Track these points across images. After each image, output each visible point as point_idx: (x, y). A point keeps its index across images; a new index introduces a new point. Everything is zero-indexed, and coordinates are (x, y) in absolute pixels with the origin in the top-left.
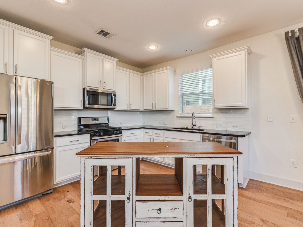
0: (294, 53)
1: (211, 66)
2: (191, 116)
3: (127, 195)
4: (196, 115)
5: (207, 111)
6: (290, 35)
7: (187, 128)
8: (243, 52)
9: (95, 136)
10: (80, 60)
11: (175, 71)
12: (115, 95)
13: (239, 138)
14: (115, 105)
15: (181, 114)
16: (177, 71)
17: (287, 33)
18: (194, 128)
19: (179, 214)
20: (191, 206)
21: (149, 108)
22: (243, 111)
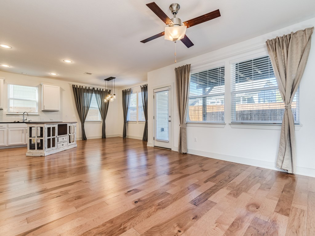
0: (75, 93)
3: (56, 136)
5: (33, 112)
6: (74, 87)
8: (59, 87)
15: (9, 112)
20: (69, 137)
22: (56, 112)
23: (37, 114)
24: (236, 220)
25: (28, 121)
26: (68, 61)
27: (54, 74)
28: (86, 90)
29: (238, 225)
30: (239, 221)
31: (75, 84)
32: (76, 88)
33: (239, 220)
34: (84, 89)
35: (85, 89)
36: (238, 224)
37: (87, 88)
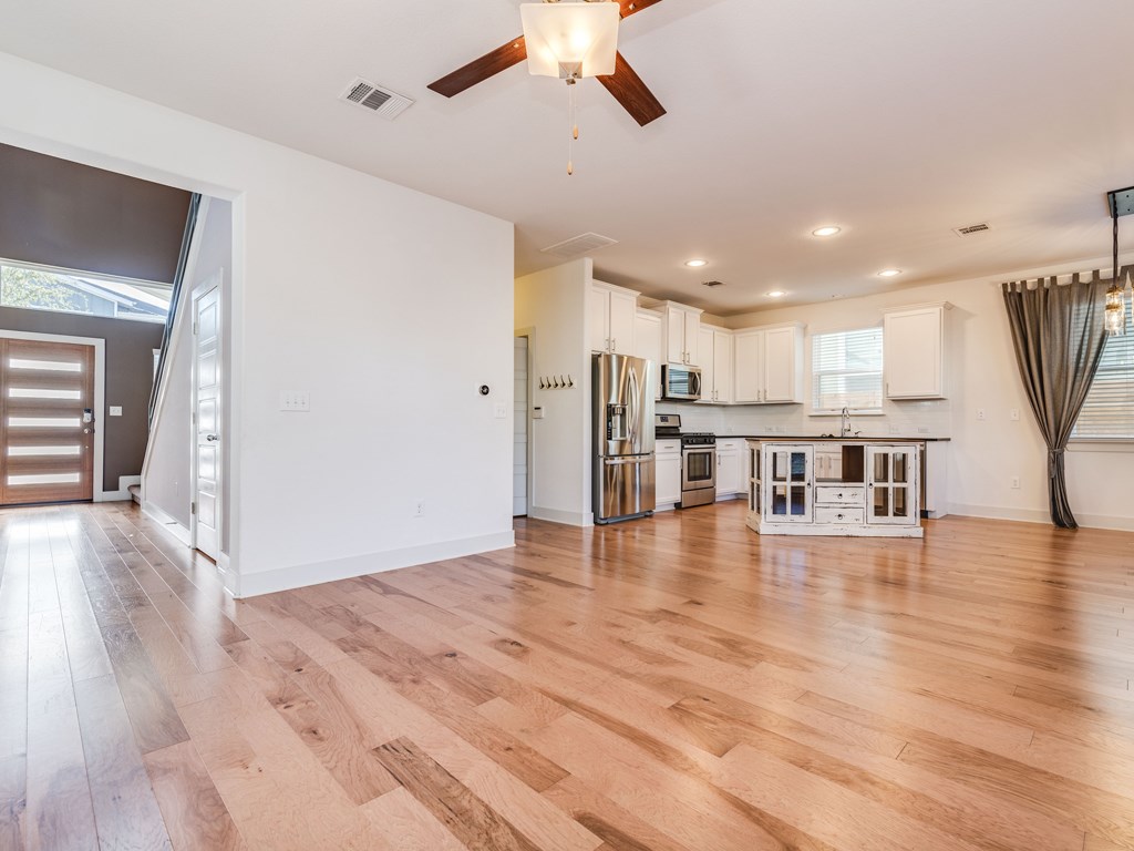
0: (1013, 317)
1: (882, 324)
2: (840, 413)
3: (807, 481)
4: (851, 412)
5: (871, 405)
6: (1009, 290)
7: (831, 436)
8: (938, 309)
9: (688, 443)
10: (659, 320)
11: (805, 328)
12: (699, 375)
13: (929, 443)
14: (699, 394)
15: (816, 410)
16: (809, 327)
17: (1005, 286)
18: (847, 434)
19: (860, 500)
20: (871, 492)
21: (752, 399)
22: (939, 402)
23: (880, 412)
24: (227, 822)
25: (853, 435)
26: (826, 232)
27: (889, 274)
28: (1075, 290)
29: (204, 819)
30: (218, 829)
31: (1016, 277)
32: (1020, 295)
33: (222, 832)
34: (1062, 287)
35: (1069, 287)
36: (207, 821)
37: (1085, 277)
